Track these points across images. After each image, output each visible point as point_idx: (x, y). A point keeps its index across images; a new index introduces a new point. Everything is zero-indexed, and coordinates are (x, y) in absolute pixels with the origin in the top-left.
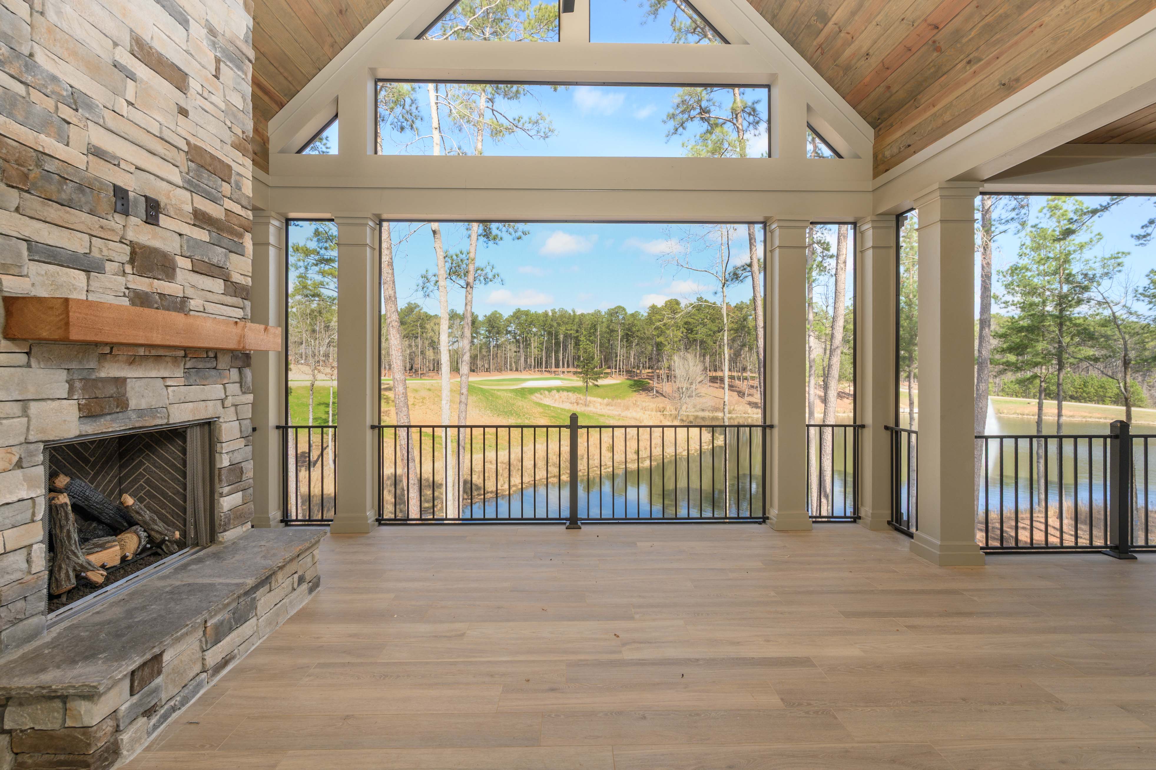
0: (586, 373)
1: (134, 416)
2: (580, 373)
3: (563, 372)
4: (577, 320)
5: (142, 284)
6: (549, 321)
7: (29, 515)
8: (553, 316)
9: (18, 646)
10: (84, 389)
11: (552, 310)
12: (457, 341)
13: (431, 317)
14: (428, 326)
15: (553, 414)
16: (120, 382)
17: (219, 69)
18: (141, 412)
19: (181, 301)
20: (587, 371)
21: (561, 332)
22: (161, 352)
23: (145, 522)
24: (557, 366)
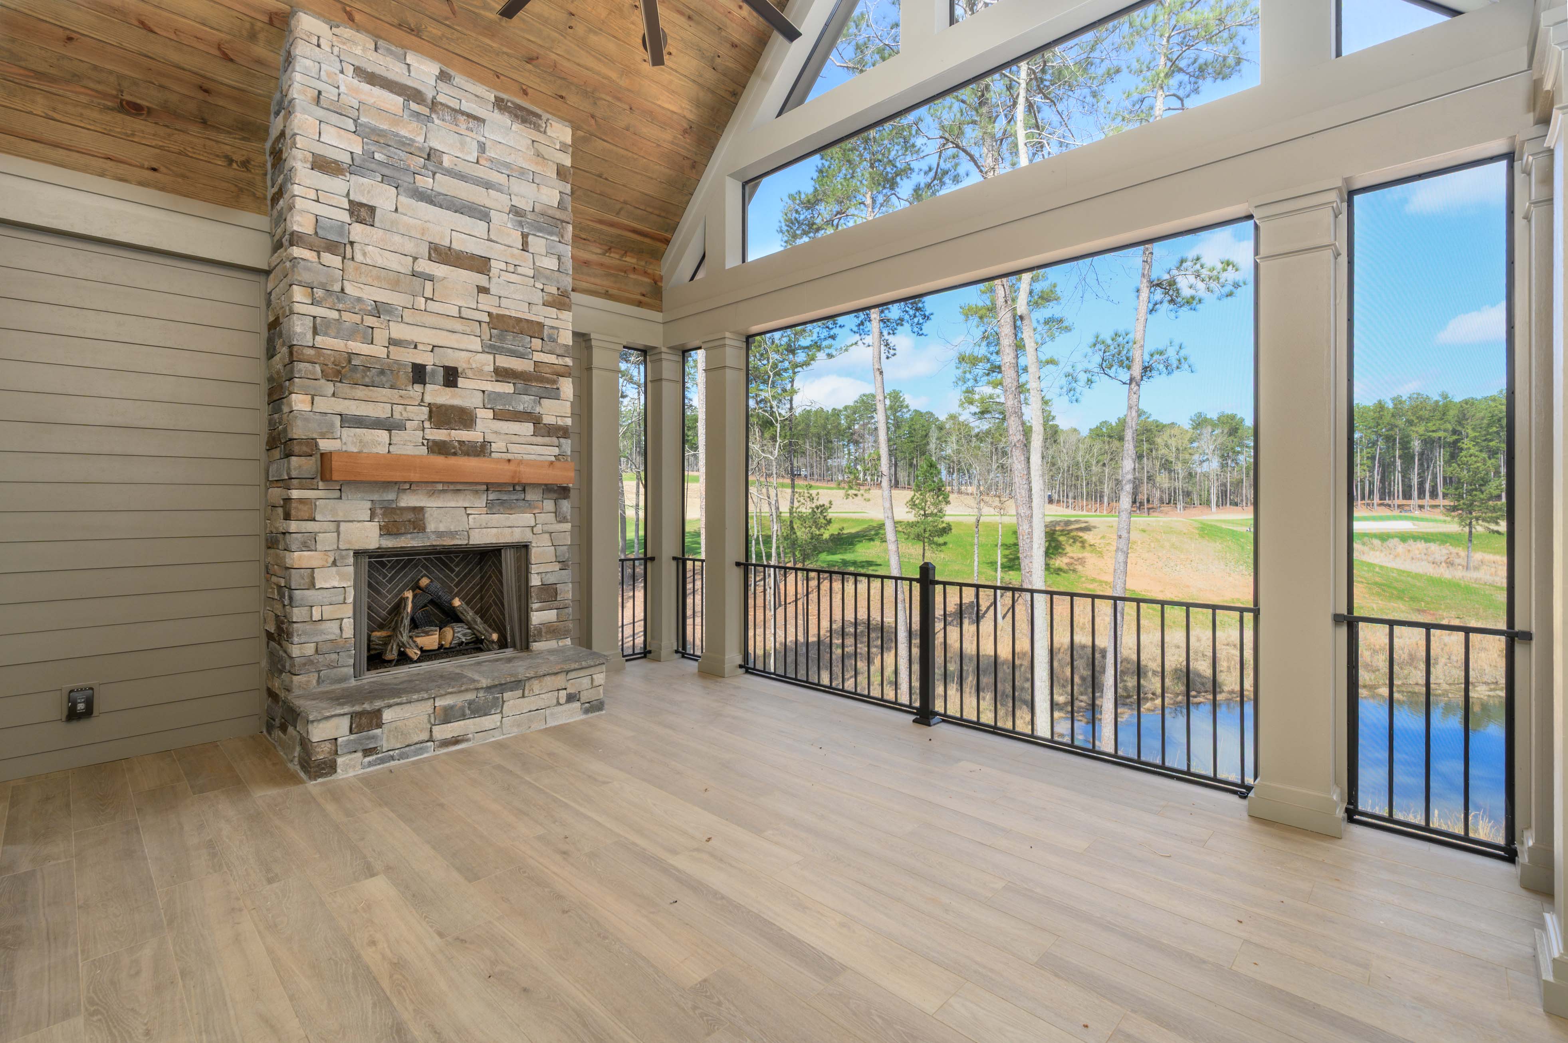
0: (1470, 509)
1: (433, 537)
2: (1454, 509)
3: (1421, 507)
4: (1452, 413)
5: (441, 435)
6: (1387, 418)
7: (341, 598)
8: (1395, 407)
9: (331, 684)
10: (384, 515)
11: (1393, 400)
12: (1208, 459)
13: (1164, 426)
14: (1159, 440)
15: (1378, 579)
16: (420, 510)
17: (527, 242)
18: (440, 534)
19: (481, 446)
20: (1471, 504)
21: (1414, 435)
22: (459, 487)
23: (468, 622)
24: (1407, 495)
